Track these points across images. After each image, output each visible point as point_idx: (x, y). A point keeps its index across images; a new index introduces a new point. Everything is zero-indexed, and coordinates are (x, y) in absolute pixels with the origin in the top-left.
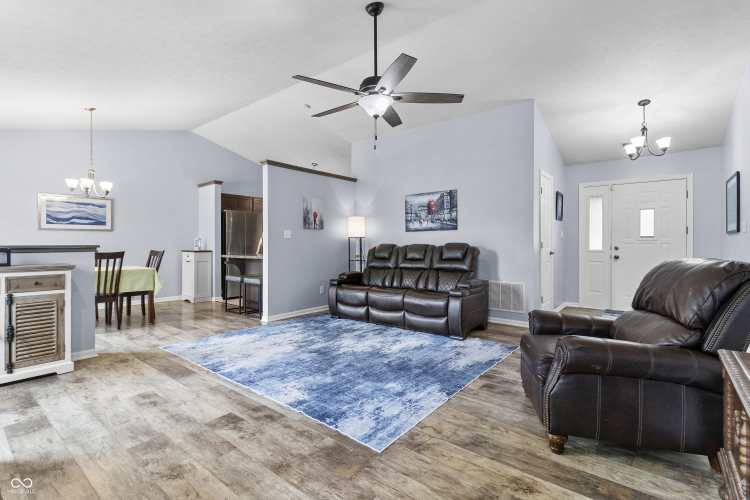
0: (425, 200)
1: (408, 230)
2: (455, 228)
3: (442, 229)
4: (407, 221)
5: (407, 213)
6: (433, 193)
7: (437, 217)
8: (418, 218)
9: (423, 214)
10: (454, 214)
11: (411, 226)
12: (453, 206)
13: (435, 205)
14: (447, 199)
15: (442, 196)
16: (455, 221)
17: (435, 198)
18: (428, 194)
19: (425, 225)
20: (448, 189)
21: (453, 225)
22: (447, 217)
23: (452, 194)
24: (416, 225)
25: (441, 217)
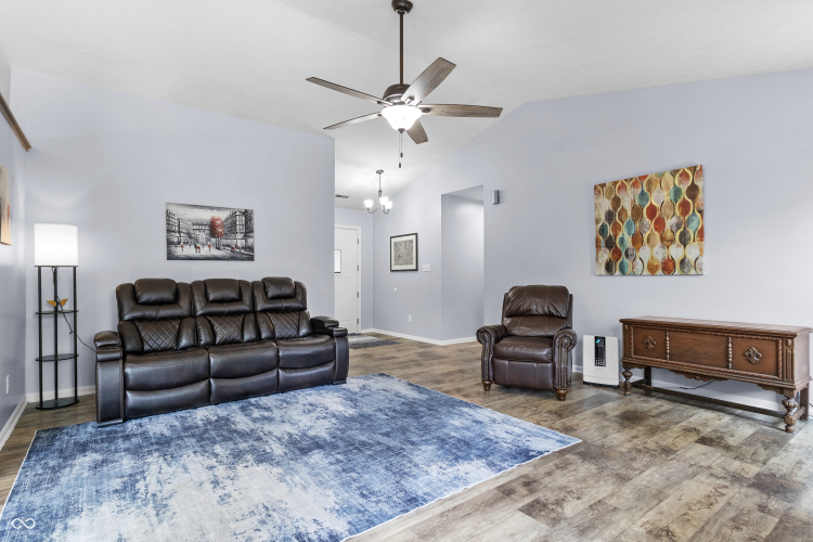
0: (206, 216)
1: (171, 257)
2: (251, 258)
3: (233, 258)
4: (170, 243)
5: (169, 231)
6: (218, 209)
7: (224, 241)
8: (192, 240)
9: (202, 236)
10: (250, 241)
11: (178, 251)
12: (248, 231)
13: (222, 226)
14: (240, 220)
15: (234, 215)
16: (251, 249)
17: (223, 215)
18: (212, 208)
19: (205, 251)
20: (243, 208)
21: (248, 254)
22: (240, 243)
23: (247, 215)
24: (190, 251)
25: (232, 242)
